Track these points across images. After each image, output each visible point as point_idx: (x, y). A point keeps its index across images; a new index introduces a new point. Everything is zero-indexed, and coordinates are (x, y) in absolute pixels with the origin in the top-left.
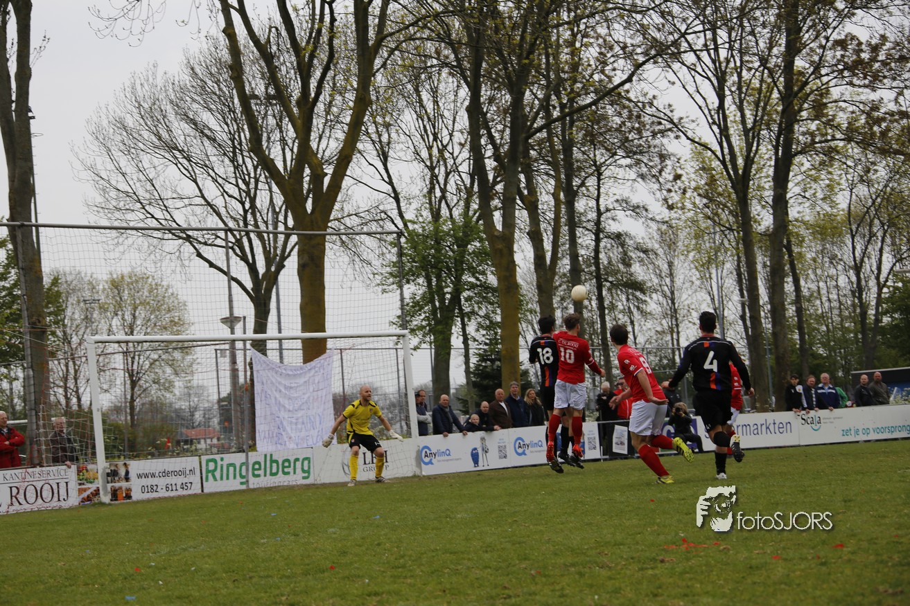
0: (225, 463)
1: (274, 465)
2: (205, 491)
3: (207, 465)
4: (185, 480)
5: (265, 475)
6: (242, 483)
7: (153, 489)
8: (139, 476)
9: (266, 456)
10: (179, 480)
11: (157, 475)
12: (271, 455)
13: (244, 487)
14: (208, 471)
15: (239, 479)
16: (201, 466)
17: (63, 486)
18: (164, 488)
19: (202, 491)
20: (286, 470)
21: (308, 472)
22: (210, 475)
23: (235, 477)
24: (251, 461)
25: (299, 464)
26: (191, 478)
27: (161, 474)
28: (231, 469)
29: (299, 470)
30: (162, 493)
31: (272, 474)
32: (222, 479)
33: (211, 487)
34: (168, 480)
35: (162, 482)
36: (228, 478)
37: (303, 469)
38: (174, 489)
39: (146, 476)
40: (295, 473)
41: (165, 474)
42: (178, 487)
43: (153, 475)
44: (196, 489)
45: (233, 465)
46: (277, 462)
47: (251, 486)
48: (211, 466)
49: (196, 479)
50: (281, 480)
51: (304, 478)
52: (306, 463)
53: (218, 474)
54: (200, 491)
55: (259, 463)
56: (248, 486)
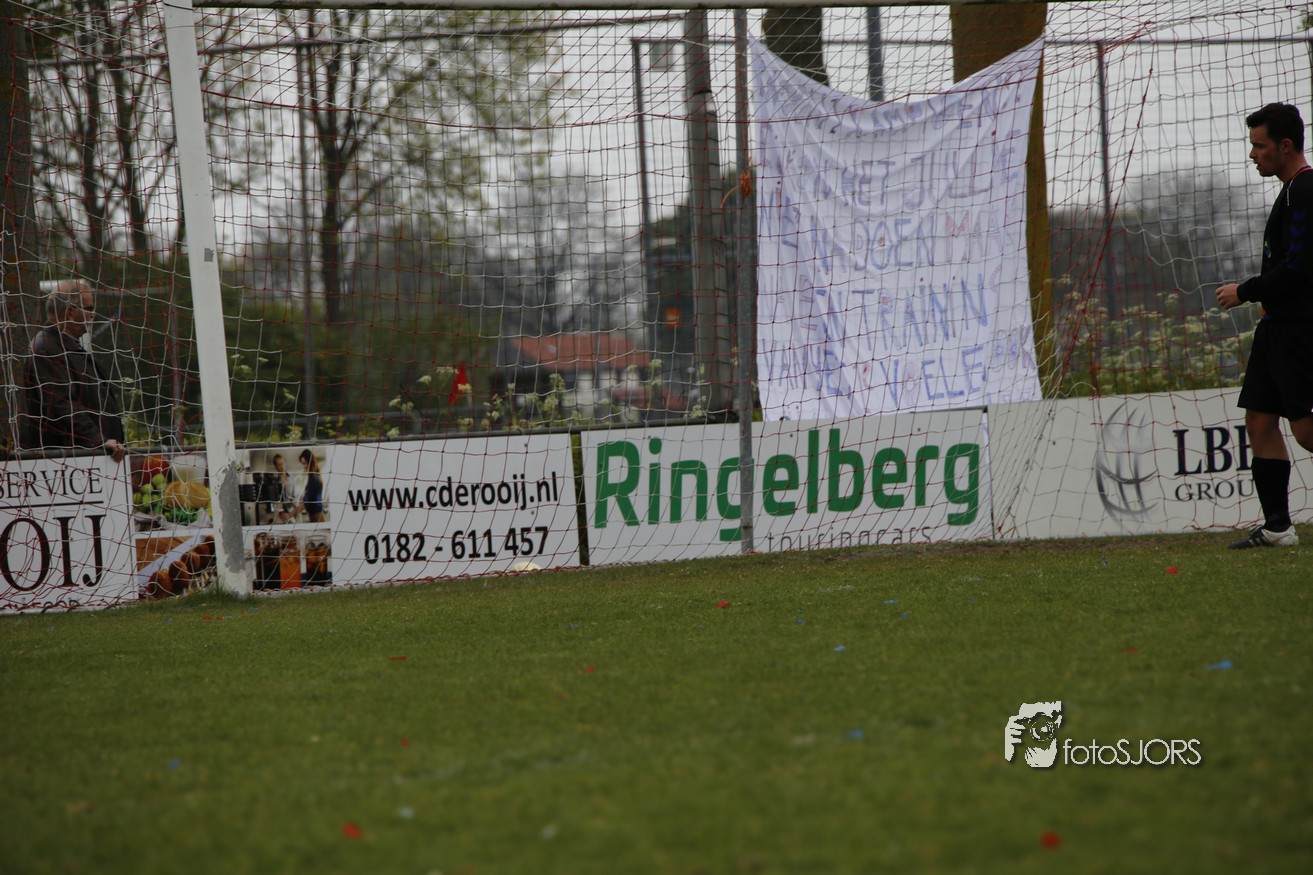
0: (667, 458)
1: (847, 471)
2: (595, 560)
3: (602, 466)
4: (523, 519)
5: (812, 508)
6: (727, 535)
7: (406, 547)
8: (358, 501)
9: (814, 436)
10: (502, 519)
11: (421, 497)
12: (834, 435)
13: (734, 549)
14: (605, 489)
15: (715, 521)
16: (579, 468)
17: (81, 528)
18: (447, 545)
19: (584, 559)
20: (888, 489)
21: (971, 497)
22: (612, 501)
23: (701, 513)
24: (762, 453)
25: (935, 470)
26: (544, 513)
27: (435, 497)
28: (689, 482)
29: (935, 491)
30: (440, 566)
31: (837, 504)
32: (654, 516)
33: (614, 545)
34: (461, 518)
35: (439, 524)
36: (676, 516)
37: (949, 485)
38: (483, 549)
39: (383, 501)
40: (920, 500)
41: (452, 494)
42: (498, 544)
43: (408, 500)
44: (562, 551)
45: (696, 468)
46: (855, 459)
47: (761, 546)
48: (618, 470)
49: (560, 516)
50: (869, 524)
51: (954, 520)
52: (962, 464)
53: (640, 500)
54: (575, 561)
55: (789, 462)
56: (749, 545)
